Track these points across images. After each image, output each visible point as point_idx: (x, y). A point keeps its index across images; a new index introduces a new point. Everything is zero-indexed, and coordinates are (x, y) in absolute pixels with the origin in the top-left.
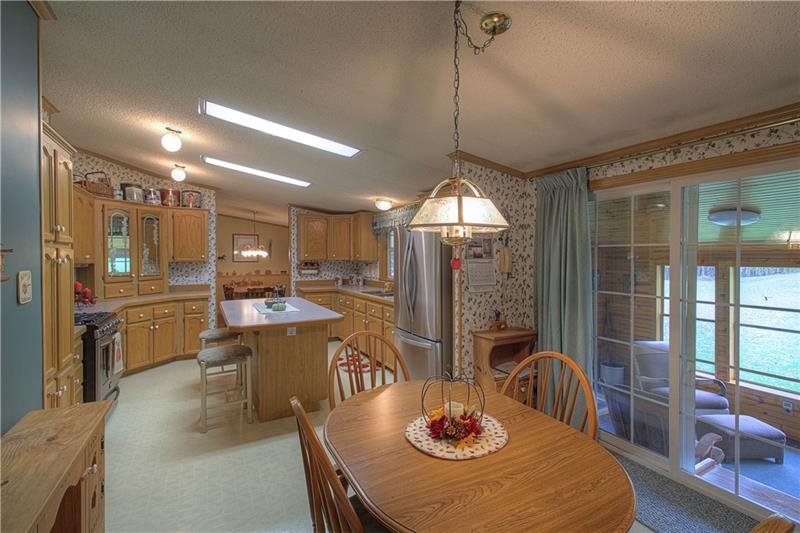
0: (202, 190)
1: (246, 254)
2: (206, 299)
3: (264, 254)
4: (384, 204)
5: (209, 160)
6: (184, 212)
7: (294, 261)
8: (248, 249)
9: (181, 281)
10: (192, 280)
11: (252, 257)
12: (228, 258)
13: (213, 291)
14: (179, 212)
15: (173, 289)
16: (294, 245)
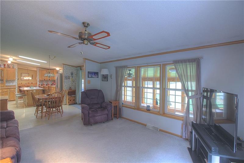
0: (14, 64)
1: (25, 78)
2: (15, 88)
3: (31, 78)
4: (58, 69)
5: (17, 60)
6: (10, 69)
7: (38, 80)
8: (26, 77)
9: (8, 85)
10: (11, 84)
11: (27, 79)
12: (20, 79)
13: (17, 87)
14: (8, 69)
15: (6, 86)
16: (38, 76)
